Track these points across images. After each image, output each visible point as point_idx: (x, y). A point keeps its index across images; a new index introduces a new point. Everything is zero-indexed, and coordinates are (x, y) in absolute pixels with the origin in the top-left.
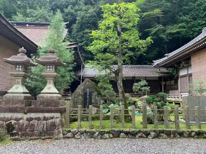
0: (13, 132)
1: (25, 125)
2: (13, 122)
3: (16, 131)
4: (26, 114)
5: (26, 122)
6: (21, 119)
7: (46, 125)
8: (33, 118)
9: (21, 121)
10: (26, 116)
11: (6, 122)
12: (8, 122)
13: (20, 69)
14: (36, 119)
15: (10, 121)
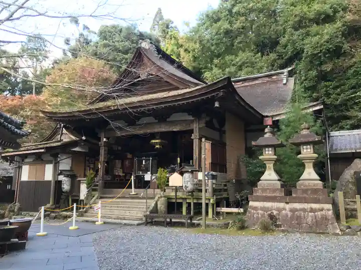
0: (277, 223)
1: (289, 216)
2: (275, 213)
3: (280, 222)
4: (288, 204)
5: (290, 214)
6: (284, 209)
7: (316, 218)
8: (297, 209)
9: (284, 212)
10: (288, 207)
11: (267, 212)
13: (270, 152)
14: (301, 210)
15: (271, 212)
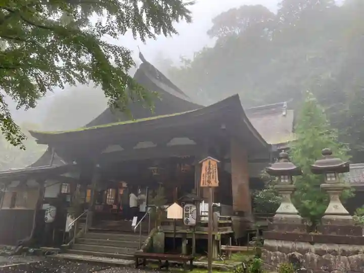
0: (301, 269)
1: (316, 260)
2: (297, 255)
3: (304, 267)
4: (313, 245)
5: (316, 257)
6: (307, 250)
7: (350, 263)
8: (325, 251)
9: (308, 254)
10: (313, 248)
11: (287, 254)
12: (290, 254)
13: (286, 181)
14: (329, 252)
15: (293, 253)
